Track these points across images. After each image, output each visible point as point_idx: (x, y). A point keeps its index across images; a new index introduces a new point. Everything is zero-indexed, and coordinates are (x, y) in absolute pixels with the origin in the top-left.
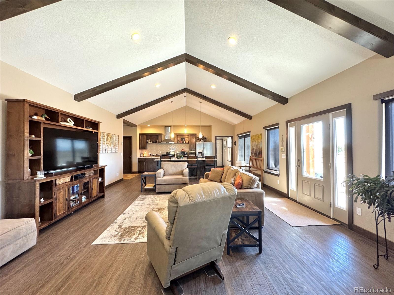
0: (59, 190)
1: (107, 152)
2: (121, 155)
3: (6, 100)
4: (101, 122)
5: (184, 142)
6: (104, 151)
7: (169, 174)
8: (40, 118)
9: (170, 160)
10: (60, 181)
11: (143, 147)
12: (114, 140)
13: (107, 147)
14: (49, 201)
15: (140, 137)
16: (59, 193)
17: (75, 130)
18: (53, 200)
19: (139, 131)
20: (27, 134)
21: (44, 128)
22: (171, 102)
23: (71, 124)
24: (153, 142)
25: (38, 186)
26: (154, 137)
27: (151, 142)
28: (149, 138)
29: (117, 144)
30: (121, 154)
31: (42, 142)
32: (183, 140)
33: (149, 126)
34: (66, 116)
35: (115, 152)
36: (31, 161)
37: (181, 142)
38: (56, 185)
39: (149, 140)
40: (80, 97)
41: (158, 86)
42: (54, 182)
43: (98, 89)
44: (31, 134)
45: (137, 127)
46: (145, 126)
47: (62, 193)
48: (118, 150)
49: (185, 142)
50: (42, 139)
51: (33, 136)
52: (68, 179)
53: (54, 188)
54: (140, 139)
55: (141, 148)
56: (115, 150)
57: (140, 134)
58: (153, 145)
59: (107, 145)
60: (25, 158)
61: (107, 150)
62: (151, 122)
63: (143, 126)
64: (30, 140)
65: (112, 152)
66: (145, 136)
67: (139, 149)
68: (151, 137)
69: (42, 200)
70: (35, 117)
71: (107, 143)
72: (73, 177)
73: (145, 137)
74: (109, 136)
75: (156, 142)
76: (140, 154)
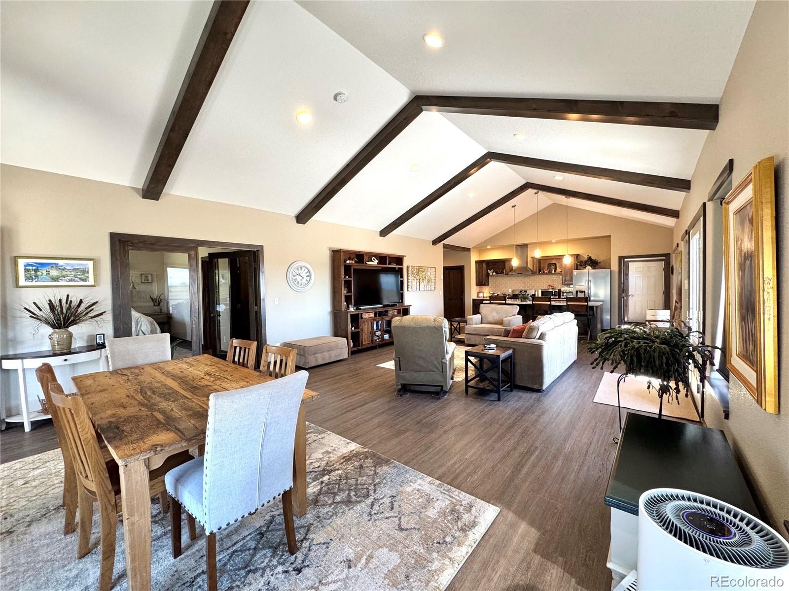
0: (364, 322)
1: (418, 289)
2: (441, 294)
3: (332, 251)
4: (405, 256)
5: (553, 272)
6: (414, 289)
7: (488, 322)
8: (351, 262)
9: (504, 302)
10: (365, 316)
11: (482, 281)
12: (429, 274)
13: (418, 284)
14: (357, 330)
15: (477, 266)
16: (364, 325)
17: (381, 268)
18: (359, 330)
19: (474, 257)
20: (343, 276)
21: (354, 269)
22: (513, 207)
23: (375, 262)
24: (497, 273)
25: (349, 316)
26: (500, 265)
27: (494, 274)
28: (490, 267)
29: (432, 279)
30: (441, 292)
31: (352, 281)
32: (553, 267)
33: (489, 247)
34: (371, 255)
35: (429, 289)
36: (346, 297)
37: (548, 271)
38: (362, 318)
39: (490, 270)
40: (384, 232)
41: (471, 195)
42: (360, 315)
43: (398, 222)
44: (346, 275)
45: (470, 251)
46: (484, 248)
47: (366, 326)
48: (435, 288)
49: (555, 271)
50: (352, 279)
51: (347, 277)
52: (372, 315)
53: (360, 320)
54: (477, 269)
55: (479, 283)
56: (430, 287)
57: (476, 262)
58: (498, 278)
59: (418, 281)
60: (343, 294)
61: (418, 287)
62: (492, 241)
63: (481, 248)
64: (345, 281)
65: (426, 289)
66: (484, 264)
67: (476, 285)
68: (494, 265)
69: (353, 329)
70: (348, 262)
71: (418, 279)
72: (377, 313)
73: (484, 266)
74: (420, 269)
75: (502, 273)
76: (478, 293)
